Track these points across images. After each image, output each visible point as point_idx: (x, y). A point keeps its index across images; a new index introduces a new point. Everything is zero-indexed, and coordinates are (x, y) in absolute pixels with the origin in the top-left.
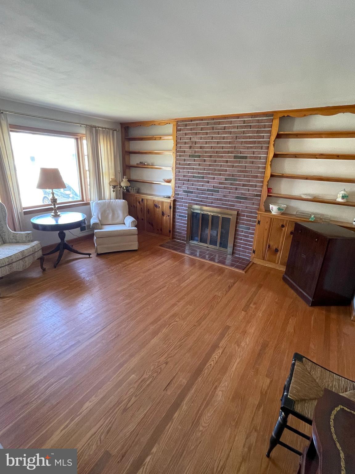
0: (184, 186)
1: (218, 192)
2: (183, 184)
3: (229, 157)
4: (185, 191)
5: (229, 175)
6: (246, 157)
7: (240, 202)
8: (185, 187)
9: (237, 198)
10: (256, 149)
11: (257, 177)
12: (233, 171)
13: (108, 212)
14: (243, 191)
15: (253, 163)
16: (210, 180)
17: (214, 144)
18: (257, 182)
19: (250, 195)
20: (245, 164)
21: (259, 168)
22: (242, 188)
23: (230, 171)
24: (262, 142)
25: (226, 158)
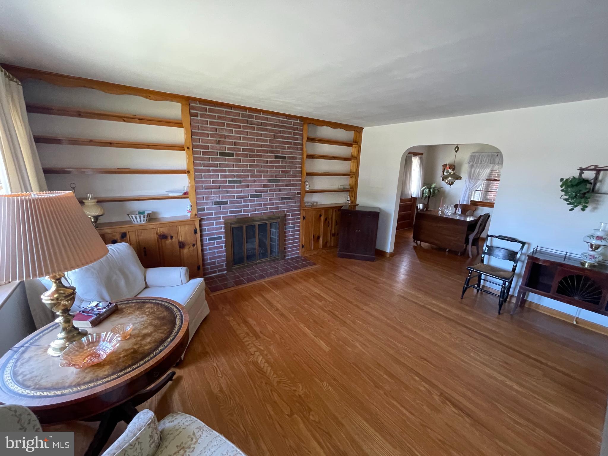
0: (213, 195)
1: (260, 196)
2: (211, 193)
3: (270, 156)
4: (216, 203)
5: (272, 176)
6: (284, 158)
7: (284, 203)
8: (216, 198)
9: (282, 199)
10: (293, 149)
11: (296, 176)
12: (275, 172)
13: (115, 277)
14: (286, 192)
15: (290, 163)
16: (249, 184)
17: (251, 141)
18: (297, 180)
19: (292, 194)
20: (285, 164)
21: (296, 167)
22: (285, 189)
23: (272, 172)
24: (298, 144)
25: (266, 158)
